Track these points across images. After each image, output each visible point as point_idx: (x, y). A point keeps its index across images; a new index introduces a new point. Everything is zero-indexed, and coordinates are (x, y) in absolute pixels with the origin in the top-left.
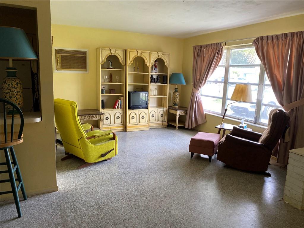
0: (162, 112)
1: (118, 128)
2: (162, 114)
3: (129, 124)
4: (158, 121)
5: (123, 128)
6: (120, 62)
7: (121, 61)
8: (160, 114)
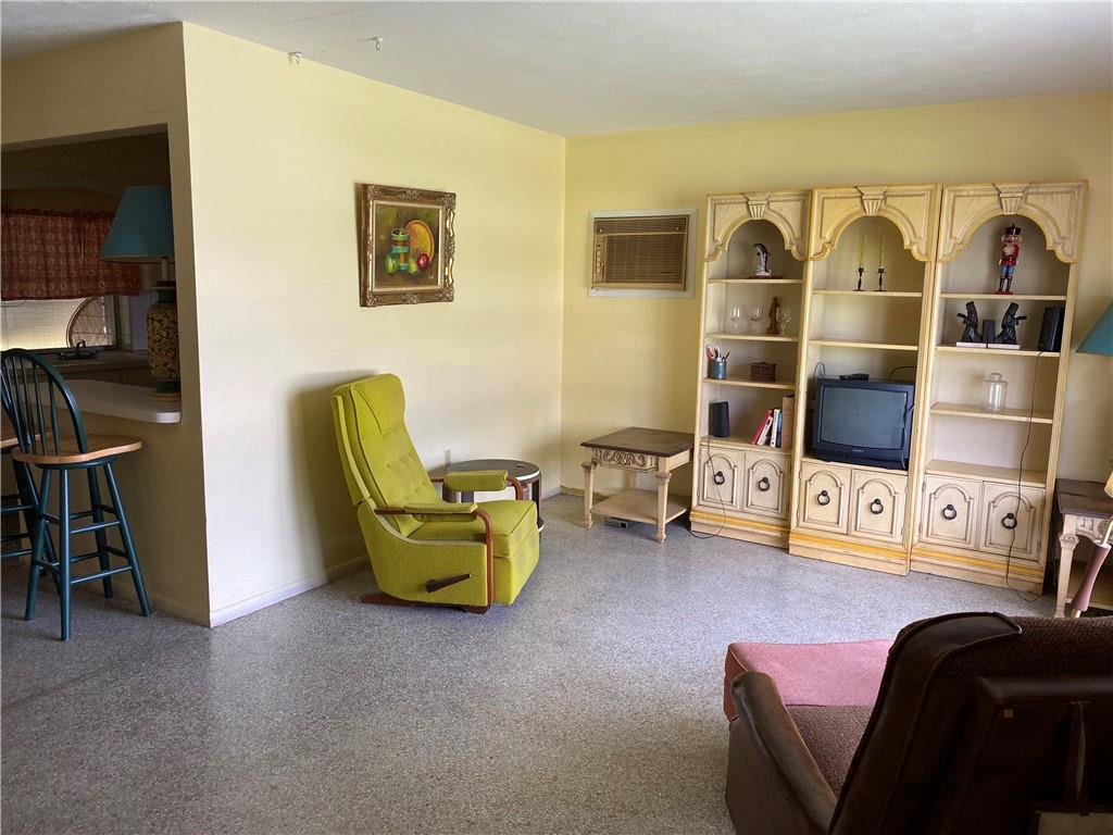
0: (1008, 505)
1: (758, 528)
2: (1010, 516)
3: (801, 523)
4: (982, 547)
5: (778, 534)
6: (787, 247)
7: (791, 244)
8: (997, 514)
